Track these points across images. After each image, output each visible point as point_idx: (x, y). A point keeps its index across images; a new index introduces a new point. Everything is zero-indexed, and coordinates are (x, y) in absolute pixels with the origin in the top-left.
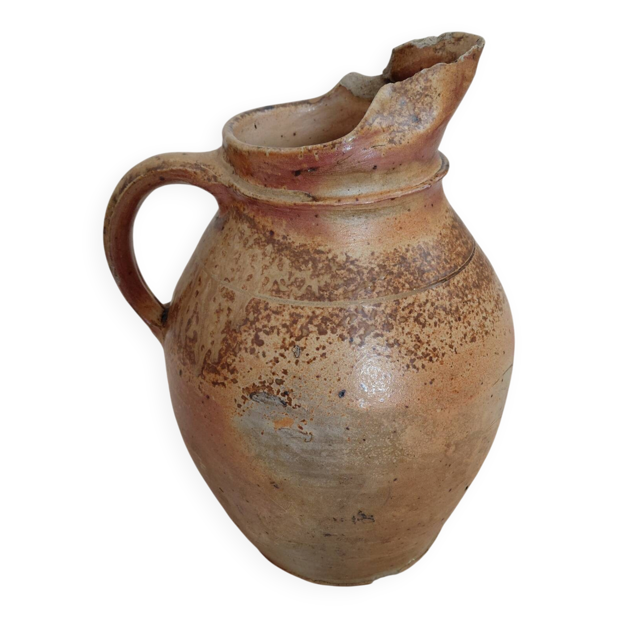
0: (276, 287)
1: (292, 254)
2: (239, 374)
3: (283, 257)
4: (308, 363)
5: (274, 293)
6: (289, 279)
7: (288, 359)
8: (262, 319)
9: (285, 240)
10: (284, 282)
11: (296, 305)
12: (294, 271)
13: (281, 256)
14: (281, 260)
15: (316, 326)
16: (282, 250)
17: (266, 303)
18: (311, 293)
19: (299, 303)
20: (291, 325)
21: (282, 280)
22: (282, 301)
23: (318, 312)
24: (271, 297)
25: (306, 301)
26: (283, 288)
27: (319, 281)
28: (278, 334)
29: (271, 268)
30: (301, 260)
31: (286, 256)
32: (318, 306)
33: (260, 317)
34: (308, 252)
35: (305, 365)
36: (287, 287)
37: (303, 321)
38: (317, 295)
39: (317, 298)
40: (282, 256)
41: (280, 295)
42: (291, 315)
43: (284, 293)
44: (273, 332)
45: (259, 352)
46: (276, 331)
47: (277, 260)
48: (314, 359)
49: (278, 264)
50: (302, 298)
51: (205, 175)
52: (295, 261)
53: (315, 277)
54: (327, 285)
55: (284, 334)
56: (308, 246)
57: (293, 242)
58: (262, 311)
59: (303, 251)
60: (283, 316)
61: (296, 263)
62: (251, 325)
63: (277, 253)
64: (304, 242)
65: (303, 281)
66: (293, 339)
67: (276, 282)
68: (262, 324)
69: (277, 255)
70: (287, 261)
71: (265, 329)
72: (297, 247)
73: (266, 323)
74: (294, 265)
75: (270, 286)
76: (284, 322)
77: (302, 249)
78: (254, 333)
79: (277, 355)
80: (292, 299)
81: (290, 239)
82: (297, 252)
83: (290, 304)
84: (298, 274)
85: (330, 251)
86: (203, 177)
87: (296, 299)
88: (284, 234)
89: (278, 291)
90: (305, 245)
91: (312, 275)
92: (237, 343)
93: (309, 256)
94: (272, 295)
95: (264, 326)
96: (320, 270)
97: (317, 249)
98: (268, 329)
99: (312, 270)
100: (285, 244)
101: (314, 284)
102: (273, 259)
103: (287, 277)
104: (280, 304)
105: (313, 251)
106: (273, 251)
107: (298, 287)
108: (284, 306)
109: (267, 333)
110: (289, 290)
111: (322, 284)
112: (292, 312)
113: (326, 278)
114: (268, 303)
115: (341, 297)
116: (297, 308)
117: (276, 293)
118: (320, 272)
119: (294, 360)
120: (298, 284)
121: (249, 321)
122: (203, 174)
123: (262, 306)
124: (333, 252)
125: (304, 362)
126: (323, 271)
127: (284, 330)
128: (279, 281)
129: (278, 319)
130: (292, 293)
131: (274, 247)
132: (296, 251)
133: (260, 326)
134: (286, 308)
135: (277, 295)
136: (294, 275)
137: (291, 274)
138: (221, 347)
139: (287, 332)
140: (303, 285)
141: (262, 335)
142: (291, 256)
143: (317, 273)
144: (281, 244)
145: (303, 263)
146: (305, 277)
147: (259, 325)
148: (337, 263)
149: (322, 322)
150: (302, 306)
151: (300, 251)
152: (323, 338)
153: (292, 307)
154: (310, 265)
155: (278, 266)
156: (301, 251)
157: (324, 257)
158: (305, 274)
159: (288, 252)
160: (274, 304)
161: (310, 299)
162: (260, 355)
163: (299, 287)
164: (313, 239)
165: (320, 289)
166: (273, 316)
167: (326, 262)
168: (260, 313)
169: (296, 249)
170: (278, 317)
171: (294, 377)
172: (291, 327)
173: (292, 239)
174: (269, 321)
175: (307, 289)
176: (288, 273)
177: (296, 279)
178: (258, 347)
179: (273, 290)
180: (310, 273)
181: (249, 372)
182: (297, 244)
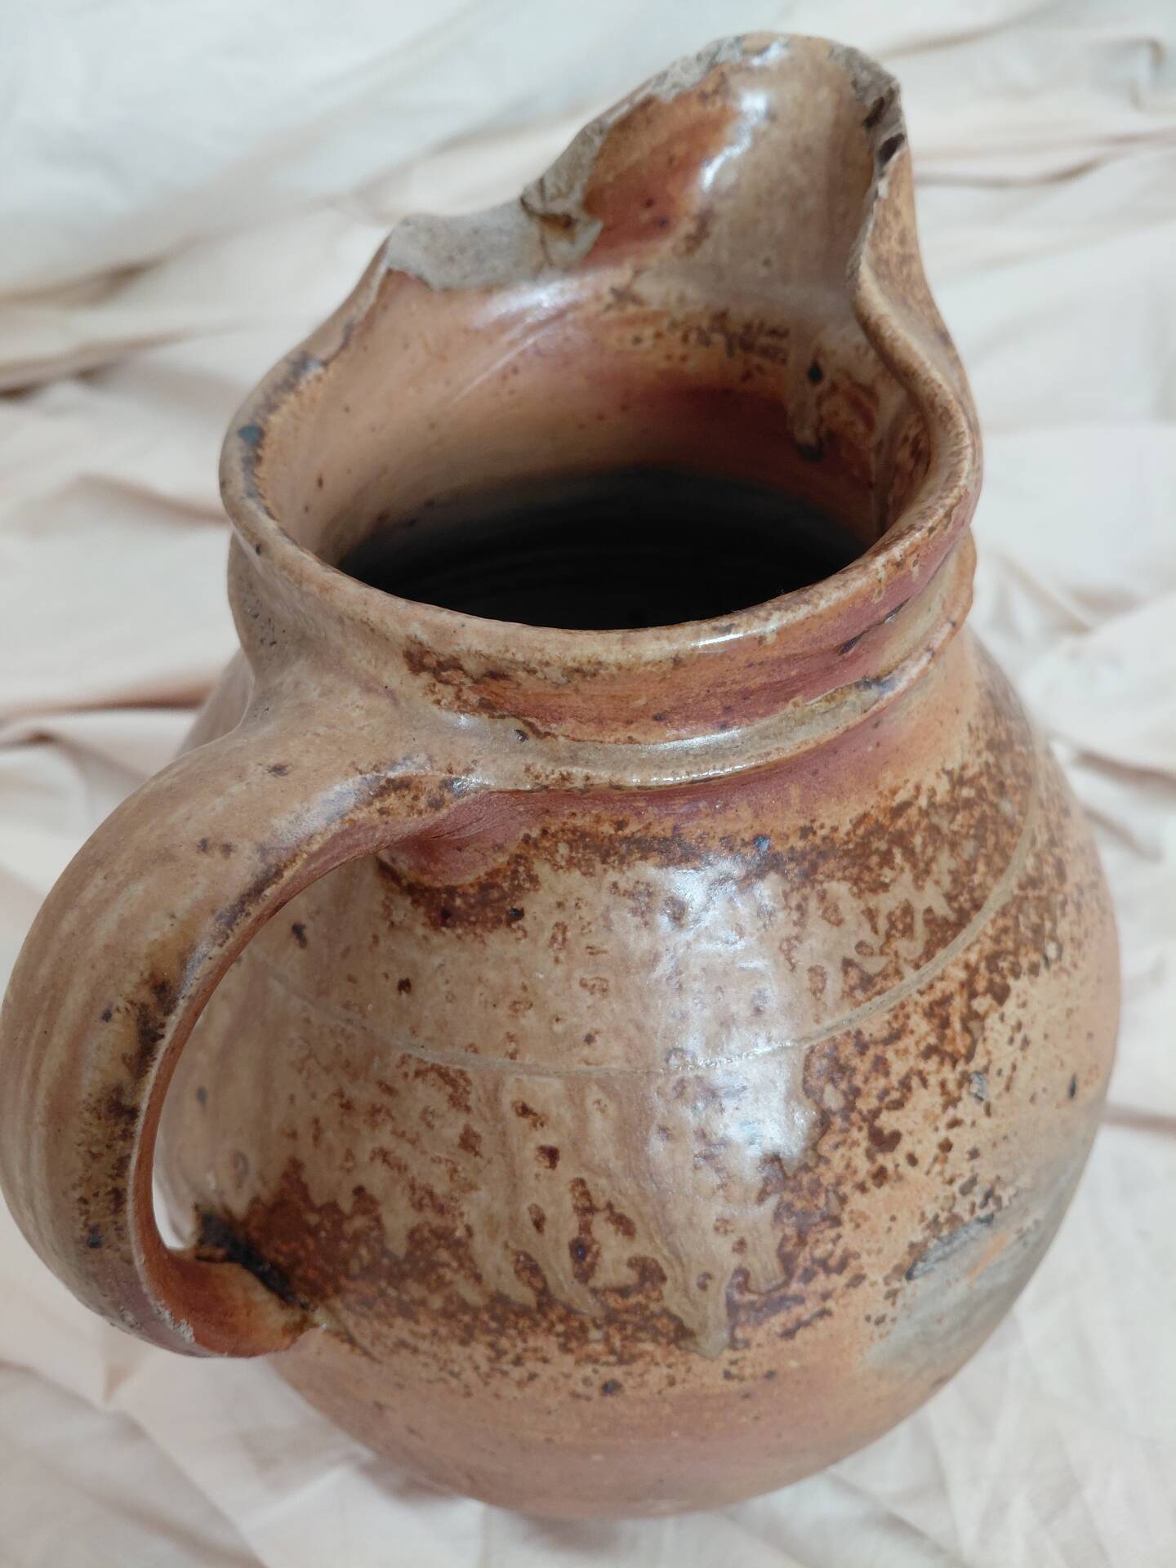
0: (854, 973)
1: (845, 862)
2: (864, 1258)
3: (825, 885)
4: (1008, 1088)
5: (859, 994)
6: (875, 930)
7: (968, 1121)
8: (866, 1081)
9: (811, 837)
10: (867, 946)
11: (927, 980)
12: (873, 901)
13: (818, 887)
14: (823, 897)
15: (984, 994)
16: (814, 868)
17: (853, 1033)
18: (938, 925)
19: (930, 970)
20: (942, 1038)
21: (860, 946)
22: (889, 1000)
23: (973, 957)
24: (858, 1010)
25: (941, 953)
26: (873, 965)
27: (937, 883)
28: (924, 1083)
29: (810, 935)
30: (874, 860)
31: (830, 877)
32: (968, 943)
33: (858, 1081)
34: (879, 829)
35: (1006, 1099)
36: (882, 953)
37: (958, 1004)
38: (952, 917)
39: (954, 925)
40: (821, 883)
41: (878, 987)
42: (929, 1014)
43: (884, 975)
44: (909, 1089)
45: (897, 1166)
46: (915, 1082)
47: (813, 905)
48: (1014, 1068)
49: (820, 913)
50: (929, 954)
51: (416, 798)
52: (861, 872)
53: (924, 881)
54: (955, 876)
55: (938, 1071)
56: (872, 812)
57: (835, 829)
58: (855, 1062)
59: (869, 833)
60: (912, 1032)
61: (867, 877)
62: (846, 1118)
63: (803, 885)
64: (860, 810)
65: (907, 910)
66: (961, 1067)
67: (847, 964)
68: (875, 1092)
69: (807, 890)
70: (840, 889)
71: (887, 1099)
72: (848, 834)
73: (882, 1083)
74: (863, 886)
75: (835, 984)
76: (923, 1046)
77: (861, 831)
78: (865, 1133)
79: (943, 1133)
80: (910, 974)
81: (822, 827)
82: (855, 849)
83: (913, 991)
84: (887, 903)
85: (918, 788)
86: (412, 808)
87: (917, 967)
88: (802, 822)
89: (867, 982)
90: (866, 815)
91: (916, 879)
92: (827, 1191)
93: (887, 837)
94: (858, 1004)
95: (886, 1092)
96: (923, 852)
97: (894, 804)
98: (895, 1095)
99: (907, 867)
100: (815, 848)
101: (932, 898)
102: (799, 907)
103: (867, 926)
104: (892, 1010)
105: (888, 816)
106: (788, 887)
107: (904, 933)
108: (903, 1006)
109: (898, 1105)
110: (889, 958)
111: (947, 881)
112: (927, 1005)
113: (945, 863)
114: (859, 1033)
115: (990, 880)
116: (931, 987)
117: (865, 990)
118: (925, 858)
119: (981, 1109)
120: (900, 927)
121: (834, 1114)
122: (409, 799)
123: (848, 1050)
124: (924, 787)
125: (999, 1096)
126: (930, 851)
127: (931, 1065)
128: (852, 954)
129: (906, 1051)
130: (901, 961)
131: (784, 875)
132: (851, 846)
133: (874, 1103)
134: (910, 1009)
135: (870, 993)
136: (877, 910)
137: (871, 915)
138: (780, 1235)
139: (942, 1063)
140: (912, 918)
141: (888, 1121)
142: (845, 868)
143: (922, 865)
144: (804, 855)
145: (881, 865)
146: (906, 895)
147: (865, 1104)
148: (941, 806)
149: (991, 972)
150: (939, 972)
151: (858, 840)
152: (1010, 1006)
153: (921, 993)
154: (898, 858)
155: (824, 917)
156: (862, 838)
157: (913, 812)
158: (901, 889)
159: (832, 864)
160: (875, 1025)
161: (944, 942)
162: (905, 1168)
163: (908, 931)
164: (876, 787)
165: (950, 898)
166: (890, 1055)
167: (924, 823)
168: (854, 1070)
169: (847, 843)
170: (901, 1045)
171: (994, 1145)
172: (943, 1045)
173: (829, 823)
174: (887, 1074)
175: (927, 922)
176: (863, 918)
177: (890, 915)
178: (889, 1156)
179: (852, 989)
180: (907, 877)
181: (890, 1229)
182: (846, 827)
